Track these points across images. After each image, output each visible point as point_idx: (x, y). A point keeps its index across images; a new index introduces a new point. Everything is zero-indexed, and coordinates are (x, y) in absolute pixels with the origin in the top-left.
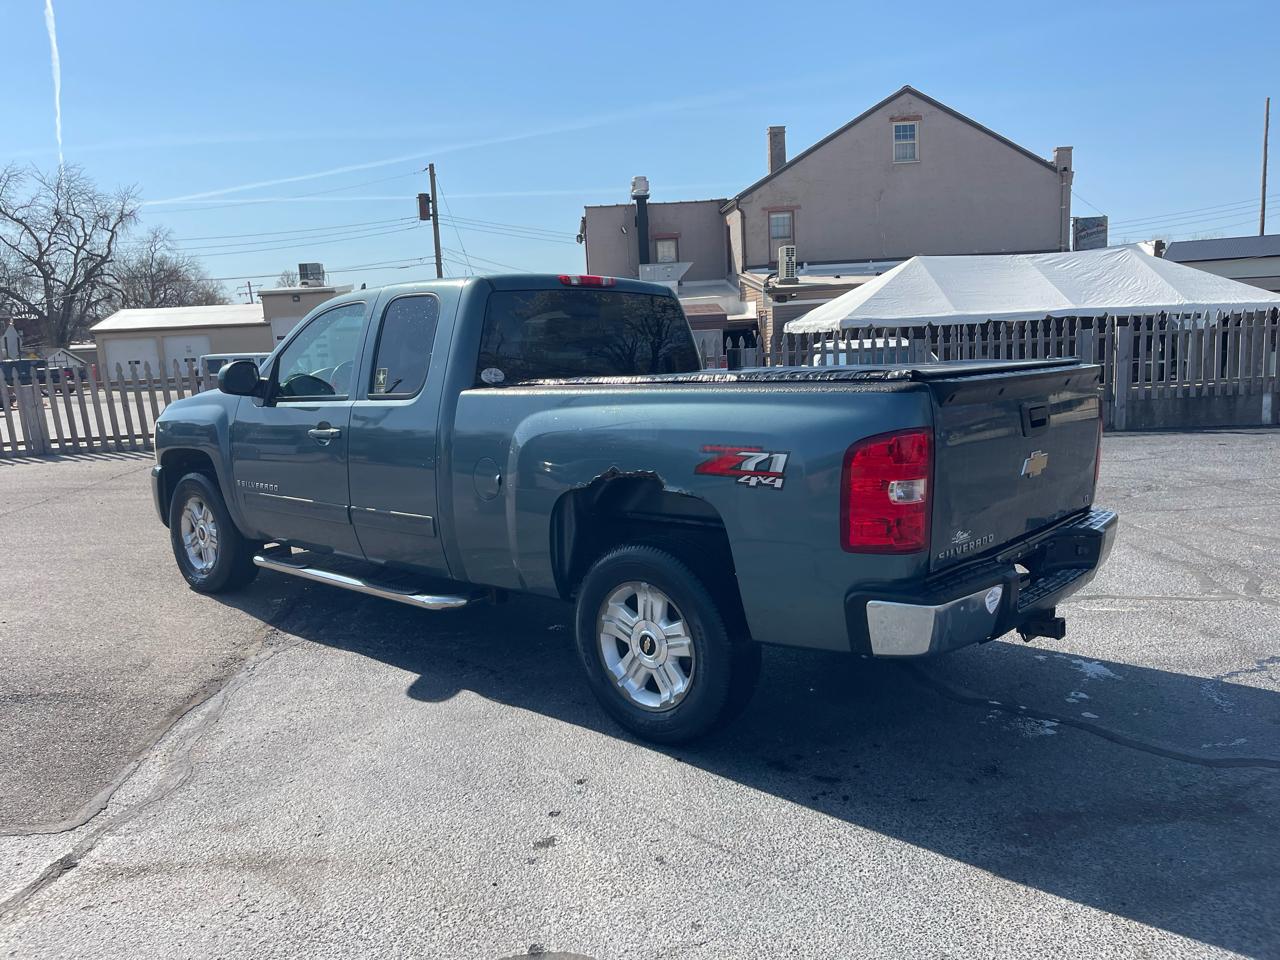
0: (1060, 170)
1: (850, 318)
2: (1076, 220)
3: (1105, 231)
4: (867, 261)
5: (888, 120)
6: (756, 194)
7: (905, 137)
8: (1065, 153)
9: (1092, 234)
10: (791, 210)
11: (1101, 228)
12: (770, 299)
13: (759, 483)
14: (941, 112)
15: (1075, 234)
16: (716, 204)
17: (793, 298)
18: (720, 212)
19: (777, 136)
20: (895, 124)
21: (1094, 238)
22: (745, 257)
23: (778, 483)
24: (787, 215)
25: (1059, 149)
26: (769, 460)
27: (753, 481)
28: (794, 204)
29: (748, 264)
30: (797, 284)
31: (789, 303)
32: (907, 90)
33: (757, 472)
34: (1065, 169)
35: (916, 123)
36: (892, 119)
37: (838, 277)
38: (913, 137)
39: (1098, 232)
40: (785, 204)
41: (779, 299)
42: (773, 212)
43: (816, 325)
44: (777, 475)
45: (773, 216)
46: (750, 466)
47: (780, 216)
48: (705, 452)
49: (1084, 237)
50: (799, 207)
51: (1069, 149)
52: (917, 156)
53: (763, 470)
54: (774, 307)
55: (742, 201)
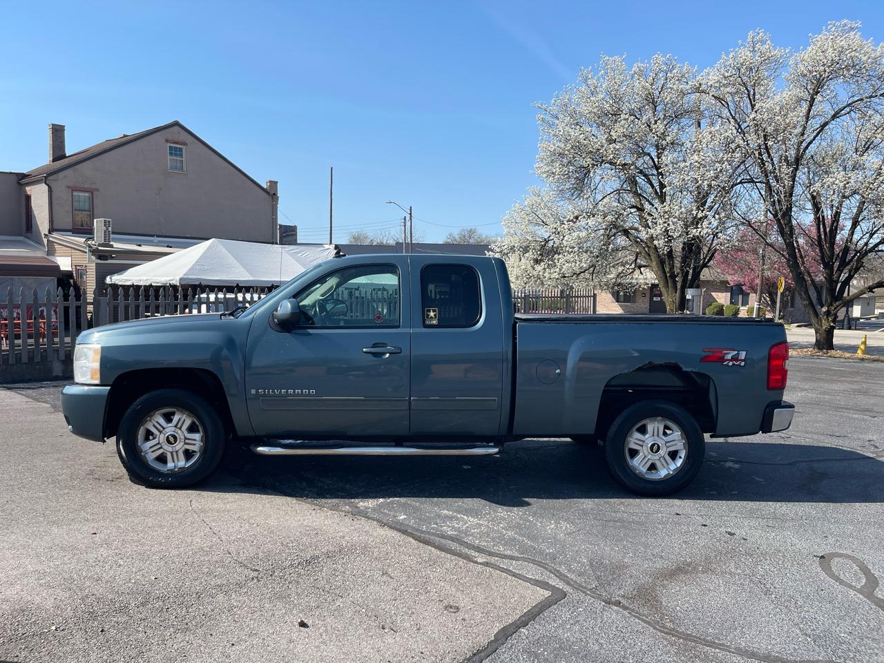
0: (271, 193)
1: (185, 277)
2: (281, 226)
3: (296, 235)
4: (153, 236)
5: (164, 141)
6: (61, 175)
7: (176, 155)
8: (274, 184)
9: (289, 235)
10: (91, 192)
11: (294, 233)
12: (93, 258)
13: (734, 364)
14: (200, 144)
15: (280, 234)
16: (14, 176)
17: (112, 258)
18: (19, 183)
19: (58, 132)
20: (169, 145)
21: (289, 239)
22: (51, 221)
23: (743, 364)
24: (87, 194)
25: (270, 182)
26: (738, 354)
27: (731, 364)
28: (93, 187)
29: (55, 227)
30: (113, 247)
31: (110, 261)
32: (176, 124)
33: (733, 359)
34: (274, 194)
35: (184, 148)
36: (167, 141)
37: (140, 245)
38: (181, 155)
39: (292, 235)
40: (86, 186)
41: (100, 258)
42: (75, 190)
43: (147, 280)
44: (742, 360)
45: (75, 193)
46: (729, 357)
47: (81, 194)
48: (705, 352)
49: (284, 237)
50: (97, 190)
51: (276, 183)
52: (185, 169)
53: (734, 359)
54: (96, 264)
55: (49, 178)
